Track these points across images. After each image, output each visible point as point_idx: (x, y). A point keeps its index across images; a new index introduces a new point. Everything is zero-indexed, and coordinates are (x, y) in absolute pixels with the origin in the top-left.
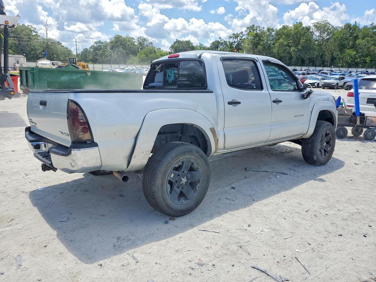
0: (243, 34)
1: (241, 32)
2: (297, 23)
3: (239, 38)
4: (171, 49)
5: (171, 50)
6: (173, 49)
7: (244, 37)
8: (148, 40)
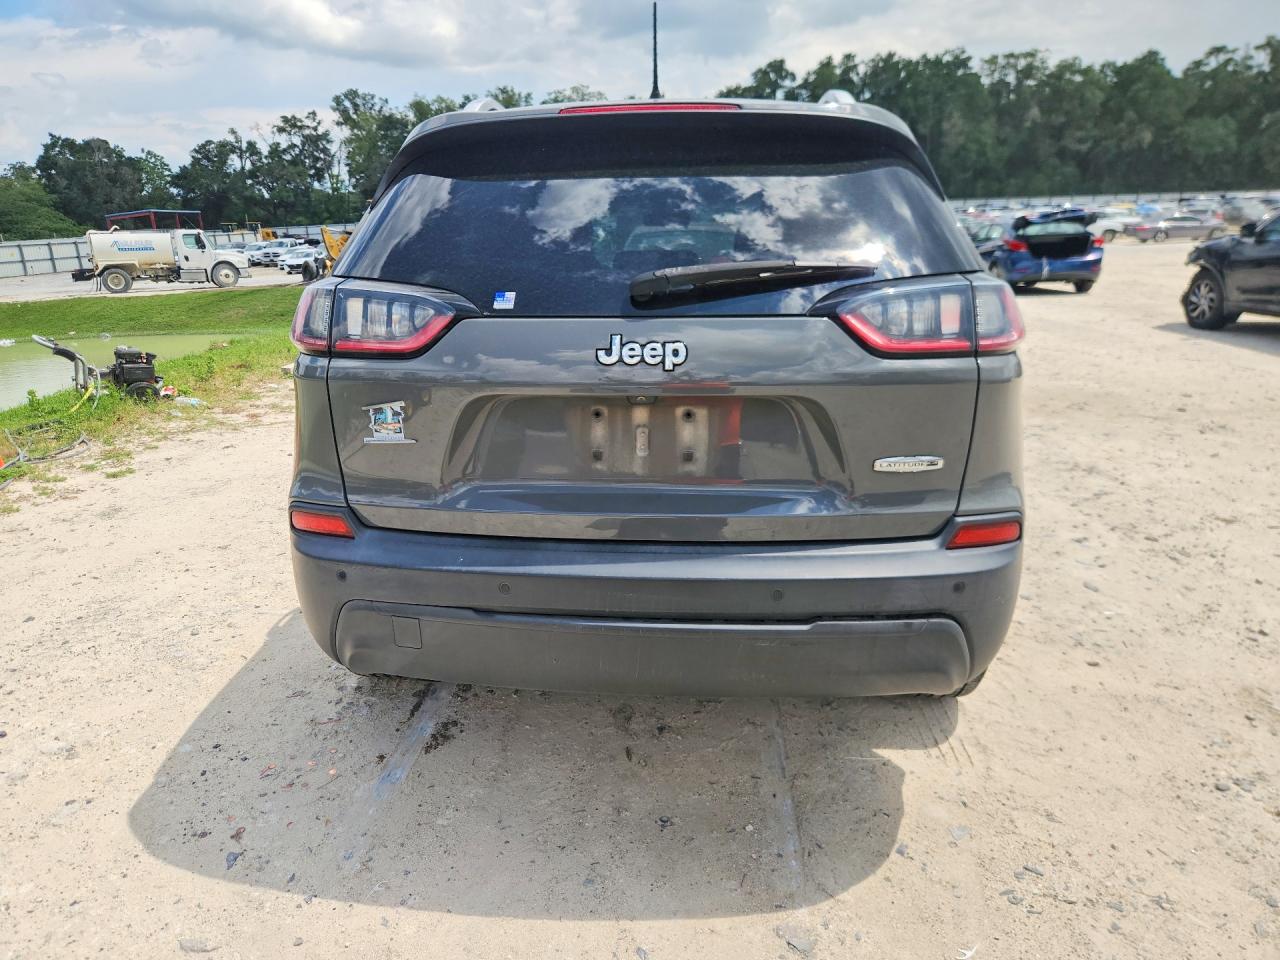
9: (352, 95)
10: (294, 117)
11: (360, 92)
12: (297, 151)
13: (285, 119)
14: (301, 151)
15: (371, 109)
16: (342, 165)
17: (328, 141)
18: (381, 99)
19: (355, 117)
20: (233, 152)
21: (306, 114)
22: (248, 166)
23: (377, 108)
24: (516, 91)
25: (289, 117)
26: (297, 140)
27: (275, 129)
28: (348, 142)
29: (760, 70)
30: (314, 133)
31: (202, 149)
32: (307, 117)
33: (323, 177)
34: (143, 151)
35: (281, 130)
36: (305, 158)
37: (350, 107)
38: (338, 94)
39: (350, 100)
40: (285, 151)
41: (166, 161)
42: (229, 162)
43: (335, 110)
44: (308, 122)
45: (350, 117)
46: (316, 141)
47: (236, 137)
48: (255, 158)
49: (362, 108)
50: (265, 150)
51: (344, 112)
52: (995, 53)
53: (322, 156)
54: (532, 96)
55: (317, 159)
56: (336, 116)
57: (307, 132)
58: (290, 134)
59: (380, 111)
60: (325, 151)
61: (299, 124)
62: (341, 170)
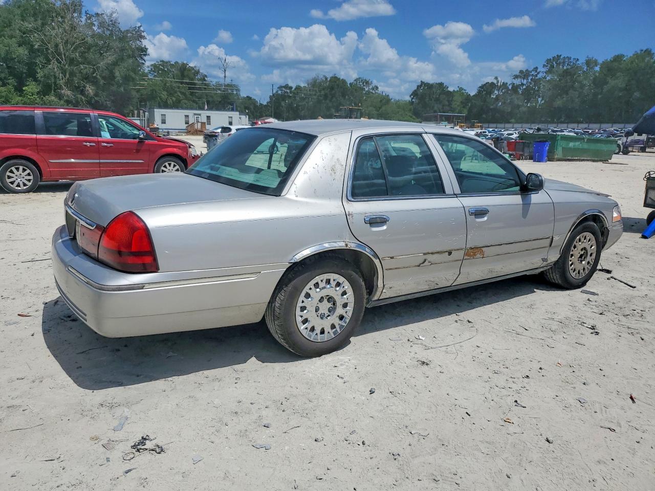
0: (538, 71)
1: (534, 68)
2: (642, 50)
3: (530, 78)
4: (412, 97)
5: (412, 99)
6: (415, 98)
7: (539, 76)
8: (371, 82)
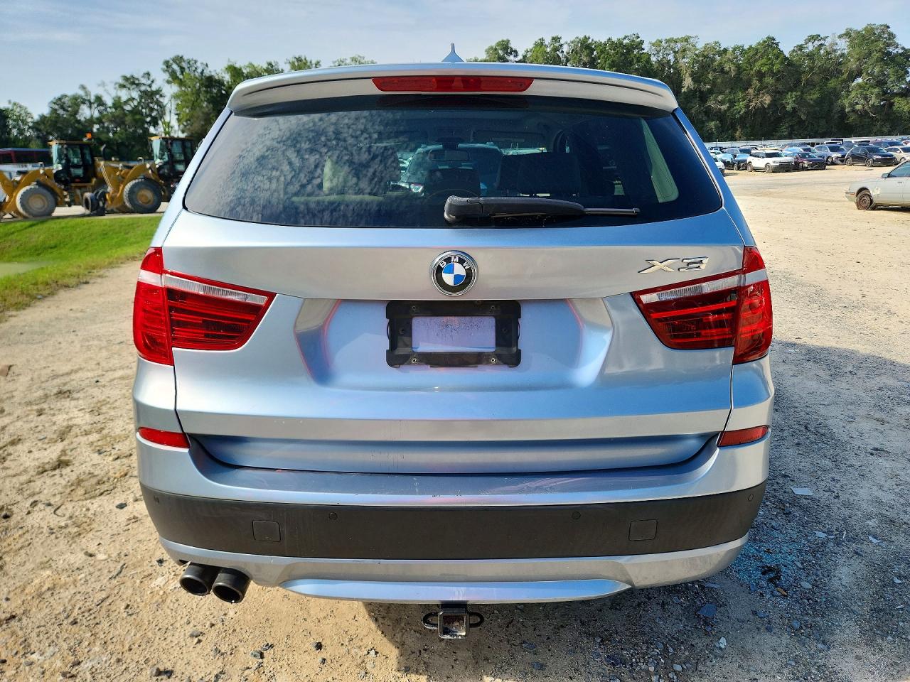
9: (179, 60)
10: (133, 77)
11: (185, 58)
12: (136, 103)
13: (126, 79)
14: (139, 103)
15: (194, 71)
16: (173, 114)
17: (161, 96)
18: (202, 63)
19: (181, 77)
20: (84, 103)
21: (142, 74)
22: (96, 114)
23: (199, 70)
24: (308, 59)
25: (128, 76)
26: (135, 94)
27: (117, 86)
28: (176, 96)
29: (492, 48)
30: (149, 89)
31: (59, 102)
32: (143, 77)
33: (158, 124)
34: (10, 102)
35: (122, 86)
36: (143, 108)
37: (177, 69)
38: (168, 59)
39: (177, 64)
40: (126, 103)
41: (29, 110)
42: (80, 111)
43: (164, 71)
44: (143, 81)
45: (178, 77)
46: (151, 96)
47: (86, 92)
48: (102, 108)
49: (187, 71)
50: (109, 102)
51: (173, 74)
52: (660, 39)
53: (156, 107)
54: (321, 63)
55: (152, 109)
56: (166, 76)
57: (143, 88)
58: (129, 89)
59: (202, 73)
60: (158, 103)
61: (137, 82)
62: (171, 118)
